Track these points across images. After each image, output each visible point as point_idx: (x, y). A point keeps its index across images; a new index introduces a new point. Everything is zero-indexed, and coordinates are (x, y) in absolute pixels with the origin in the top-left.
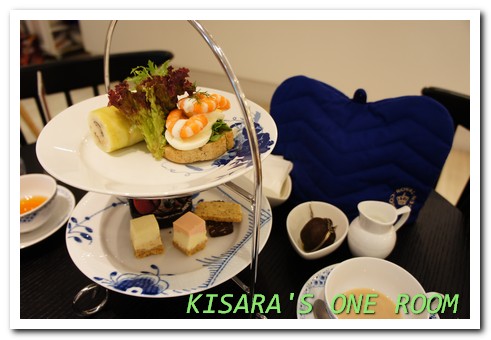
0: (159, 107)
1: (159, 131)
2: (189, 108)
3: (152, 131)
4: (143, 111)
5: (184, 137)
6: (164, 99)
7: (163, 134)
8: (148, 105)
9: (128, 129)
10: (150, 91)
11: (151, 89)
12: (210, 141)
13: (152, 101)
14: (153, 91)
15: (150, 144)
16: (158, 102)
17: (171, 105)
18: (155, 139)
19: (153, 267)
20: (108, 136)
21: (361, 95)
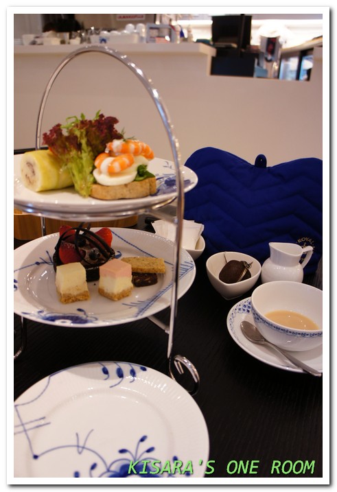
0: (90, 149)
1: (88, 170)
2: (117, 147)
3: (81, 171)
4: (74, 153)
5: (112, 173)
6: (94, 142)
7: (92, 173)
8: (79, 147)
9: (58, 170)
10: (82, 133)
11: (84, 131)
12: (135, 180)
13: (84, 142)
14: (84, 133)
15: (79, 182)
16: (89, 143)
17: (100, 147)
18: (84, 179)
19: (80, 310)
20: (39, 173)
21: (261, 160)
